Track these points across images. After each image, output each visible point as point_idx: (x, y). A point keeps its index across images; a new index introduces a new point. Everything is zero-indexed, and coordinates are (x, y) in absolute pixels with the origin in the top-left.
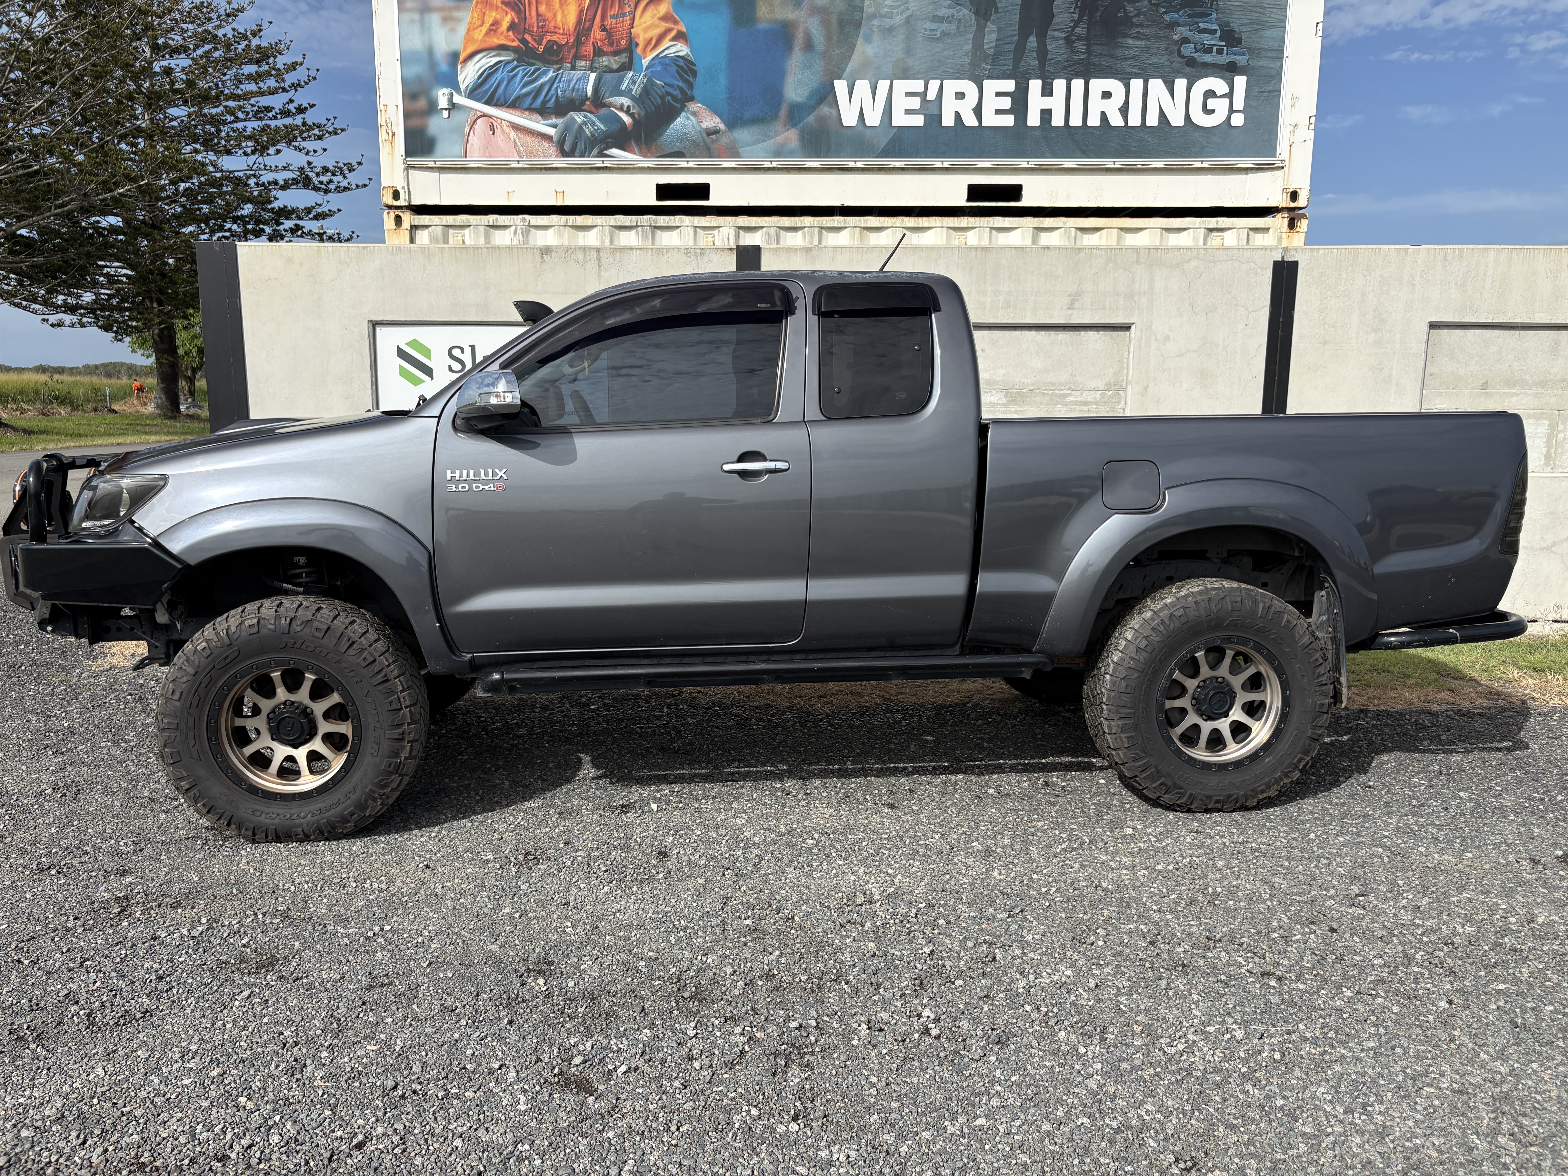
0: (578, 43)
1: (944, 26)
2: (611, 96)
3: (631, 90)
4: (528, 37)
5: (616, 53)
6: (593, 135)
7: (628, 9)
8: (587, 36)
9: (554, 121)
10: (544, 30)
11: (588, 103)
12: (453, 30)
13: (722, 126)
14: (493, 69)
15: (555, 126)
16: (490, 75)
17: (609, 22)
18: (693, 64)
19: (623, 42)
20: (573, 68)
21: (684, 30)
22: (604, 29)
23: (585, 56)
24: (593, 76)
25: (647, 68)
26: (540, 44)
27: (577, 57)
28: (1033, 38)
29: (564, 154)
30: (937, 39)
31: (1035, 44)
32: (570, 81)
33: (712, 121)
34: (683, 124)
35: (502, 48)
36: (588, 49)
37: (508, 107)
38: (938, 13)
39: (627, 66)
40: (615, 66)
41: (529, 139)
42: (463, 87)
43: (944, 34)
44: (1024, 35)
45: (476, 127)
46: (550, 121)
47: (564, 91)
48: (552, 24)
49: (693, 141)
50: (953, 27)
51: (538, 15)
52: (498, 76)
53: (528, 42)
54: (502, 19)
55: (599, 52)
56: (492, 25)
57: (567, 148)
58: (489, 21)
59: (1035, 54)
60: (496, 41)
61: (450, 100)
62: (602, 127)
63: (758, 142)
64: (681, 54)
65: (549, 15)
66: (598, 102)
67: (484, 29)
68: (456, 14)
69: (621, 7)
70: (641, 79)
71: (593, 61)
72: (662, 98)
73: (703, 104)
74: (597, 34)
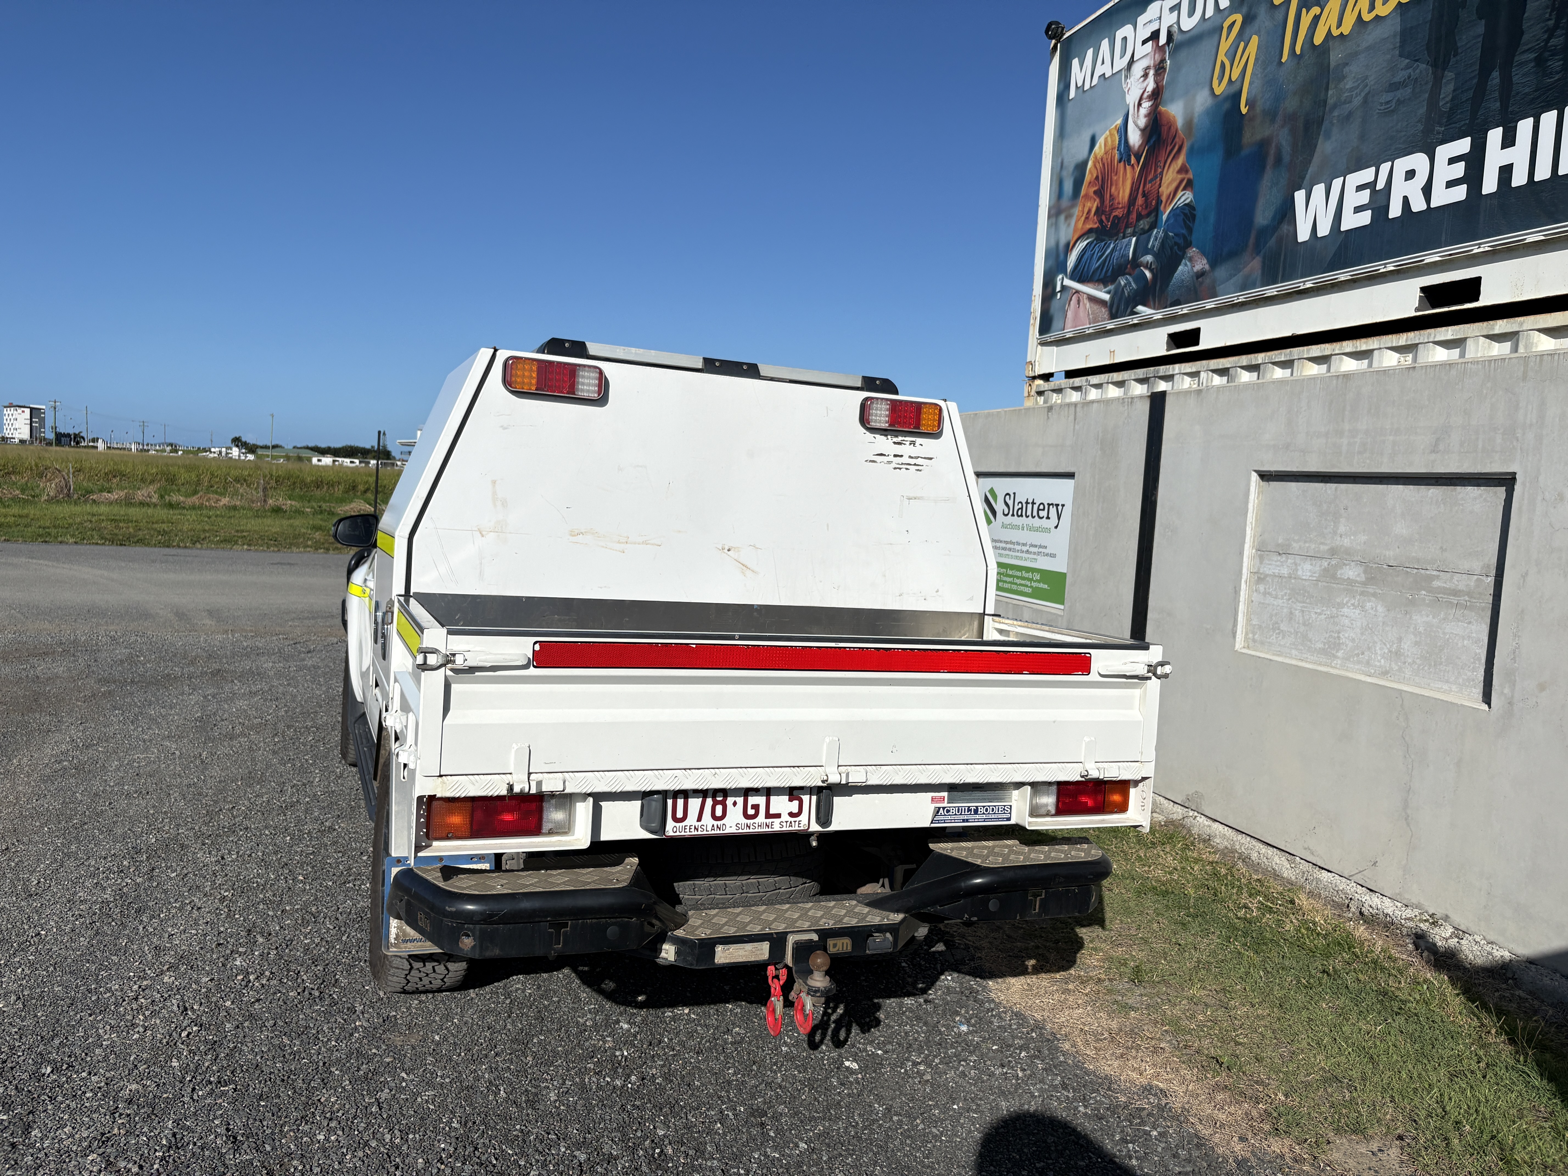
0: (1129, 212)
1: (1400, 94)
2: (1142, 256)
3: (1154, 246)
4: (1103, 218)
5: (1148, 215)
6: (1129, 295)
7: (1159, 170)
8: (1134, 204)
9: (1111, 287)
10: (1113, 208)
11: (1129, 266)
12: (1069, 225)
13: (1207, 267)
14: (1084, 251)
15: (1108, 292)
16: (1082, 256)
17: (1148, 186)
18: (1194, 208)
19: (1154, 202)
20: (1124, 237)
21: (1191, 177)
22: (1144, 195)
23: (1131, 224)
24: (1134, 239)
25: (1166, 221)
26: (1108, 222)
27: (1127, 227)
28: (1496, 74)
29: (1113, 316)
30: (1393, 111)
31: (1498, 80)
32: (1121, 249)
33: (1201, 264)
34: (1183, 270)
35: (1090, 231)
36: (1134, 216)
37: (1088, 282)
38: (1396, 80)
39: (1154, 225)
40: (1147, 227)
41: (1096, 307)
42: (1069, 270)
43: (1400, 102)
44: (1485, 73)
45: (1072, 302)
46: (1107, 289)
47: (1117, 259)
48: (1117, 202)
49: (1187, 286)
50: (1409, 90)
51: (1111, 196)
52: (1086, 256)
53: (1103, 221)
54: (1092, 207)
55: (1140, 217)
56: (1087, 213)
57: (1114, 311)
58: (1086, 210)
59: (1497, 94)
60: (1088, 226)
61: (1062, 283)
62: (1134, 286)
63: (1231, 276)
64: (1187, 202)
65: (1116, 194)
66: (1135, 263)
67: (1083, 218)
68: (1072, 211)
69: (1156, 171)
70: (1161, 234)
71: (1135, 226)
72: (1171, 249)
73: (1197, 248)
74: (1140, 200)
